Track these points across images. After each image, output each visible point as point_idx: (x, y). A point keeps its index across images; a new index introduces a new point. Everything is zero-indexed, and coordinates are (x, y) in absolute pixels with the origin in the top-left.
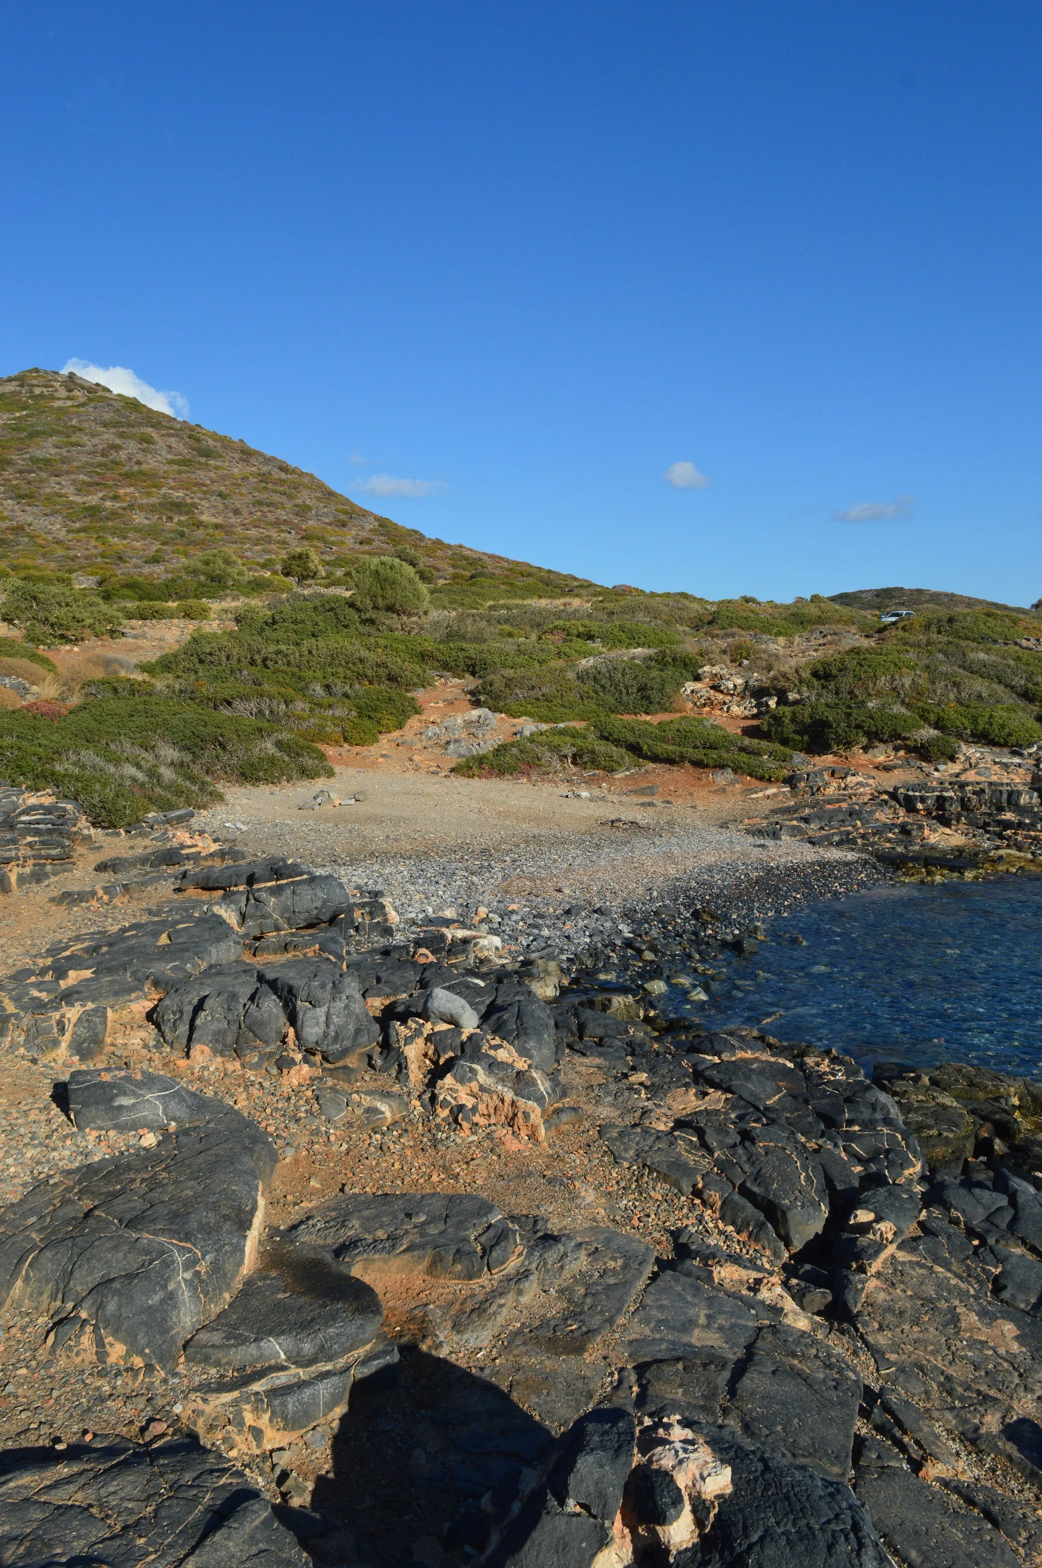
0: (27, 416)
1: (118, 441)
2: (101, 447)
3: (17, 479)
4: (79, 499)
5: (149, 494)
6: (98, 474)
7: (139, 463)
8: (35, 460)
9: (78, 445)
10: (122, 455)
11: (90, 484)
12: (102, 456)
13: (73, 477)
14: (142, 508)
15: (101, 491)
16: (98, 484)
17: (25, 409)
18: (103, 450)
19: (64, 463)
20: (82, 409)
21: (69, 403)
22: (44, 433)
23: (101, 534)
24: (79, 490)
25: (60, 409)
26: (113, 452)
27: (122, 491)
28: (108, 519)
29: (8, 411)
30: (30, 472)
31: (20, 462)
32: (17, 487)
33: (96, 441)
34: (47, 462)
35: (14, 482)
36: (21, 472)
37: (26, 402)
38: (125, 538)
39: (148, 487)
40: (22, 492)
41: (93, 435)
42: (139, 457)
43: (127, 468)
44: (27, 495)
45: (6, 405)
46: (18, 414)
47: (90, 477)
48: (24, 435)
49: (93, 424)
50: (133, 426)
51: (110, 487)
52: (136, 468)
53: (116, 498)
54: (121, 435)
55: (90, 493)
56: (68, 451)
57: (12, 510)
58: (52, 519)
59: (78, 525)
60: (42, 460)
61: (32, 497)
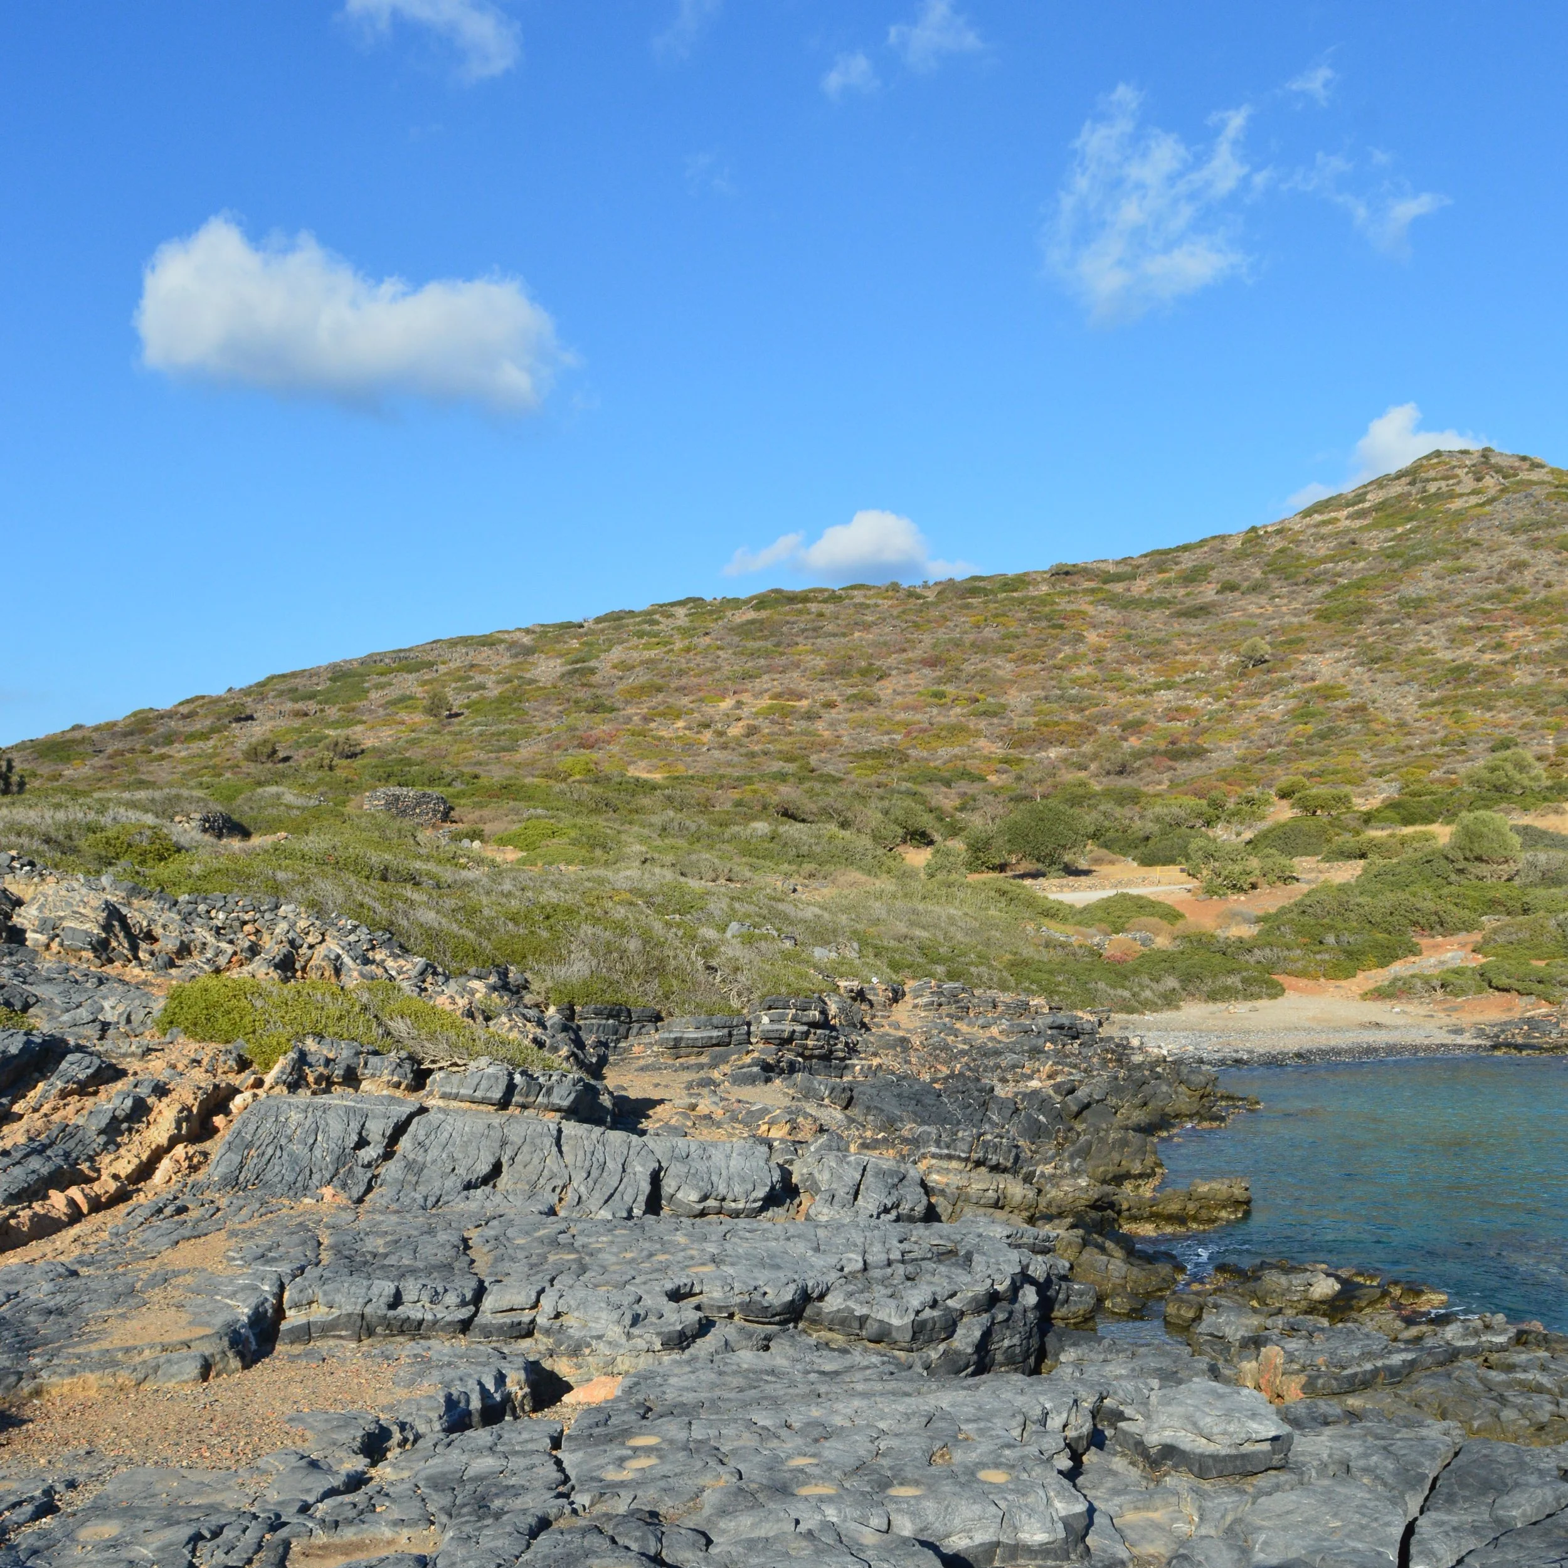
0: (1411, 531)
1: (1525, 556)
2: (1498, 568)
3: (1375, 634)
4: (1447, 655)
5: (1548, 635)
6: (1484, 612)
7: (1548, 585)
8: (1404, 602)
9: (1467, 570)
10: (1528, 575)
11: (1468, 630)
12: (1498, 582)
13: (1449, 620)
14: (1529, 660)
15: (1482, 638)
16: (1479, 629)
17: (1410, 519)
18: (1501, 572)
19: (1442, 600)
20: (1488, 508)
21: (1474, 500)
22: (1424, 557)
23: (1460, 707)
24: (1452, 641)
25: (1459, 513)
26: (1514, 573)
27: (1511, 635)
28: (1477, 681)
29: (1387, 527)
30: (1392, 622)
31: (1385, 608)
32: (1371, 647)
33: (1493, 559)
34: (1419, 603)
35: (1370, 640)
36: (1381, 623)
37: (1416, 507)
38: (1490, 709)
39: (1552, 623)
40: (1376, 654)
41: (1492, 551)
42: (1552, 576)
43: (1528, 597)
44: (1381, 658)
45: (1388, 516)
46: (1400, 530)
47: (1472, 618)
48: (1396, 565)
49: (1496, 532)
50: (1554, 526)
51: (1497, 630)
52: (1543, 594)
53: (1499, 647)
54: (1534, 544)
55: (1465, 644)
56: (1451, 582)
57: (1359, 682)
58: (1406, 688)
59: (1436, 695)
60: (1413, 601)
61: (1389, 659)
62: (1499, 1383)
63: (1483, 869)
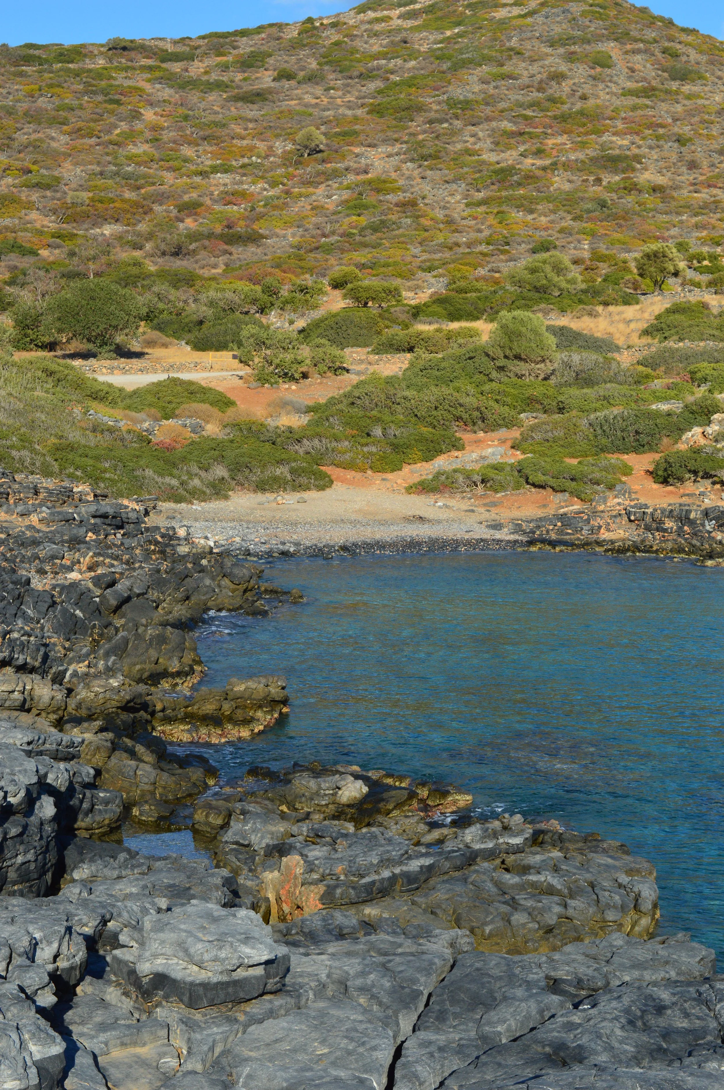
0: (459, 35)
1: (563, 68)
2: (538, 77)
3: (425, 132)
4: (491, 157)
5: (583, 145)
6: (526, 118)
7: (584, 98)
8: (452, 103)
9: (510, 77)
10: (566, 86)
11: (512, 134)
12: (538, 91)
13: (494, 124)
14: (567, 166)
15: (524, 143)
16: (521, 134)
17: (458, 24)
18: (541, 82)
19: (487, 104)
20: (529, 20)
21: (516, 11)
22: (471, 61)
23: (504, 208)
24: (497, 144)
25: (502, 22)
26: (553, 83)
27: (550, 142)
28: (519, 184)
29: (436, 29)
30: (441, 121)
31: (435, 107)
32: (421, 144)
33: (534, 69)
34: (466, 105)
35: (421, 137)
36: (431, 122)
37: (463, 13)
38: (531, 212)
39: (587, 134)
40: (425, 151)
41: (533, 61)
42: (587, 89)
43: (566, 107)
44: (430, 156)
45: (437, 19)
46: (448, 33)
47: (515, 123)
48: (445, 66)
49: (536, 43)
50: (589, 42)
51: (538, 137)
52: (579, 106)
53: (539, 153)
54: (571, 58)
55: (508, 147)
56: (496, 87)
57: (410, 178)
58: (454, 186)
59: (481, 195)
60: (460, 102)
61: (438, 158)
62: (513, 886)
63: (522, 367)
